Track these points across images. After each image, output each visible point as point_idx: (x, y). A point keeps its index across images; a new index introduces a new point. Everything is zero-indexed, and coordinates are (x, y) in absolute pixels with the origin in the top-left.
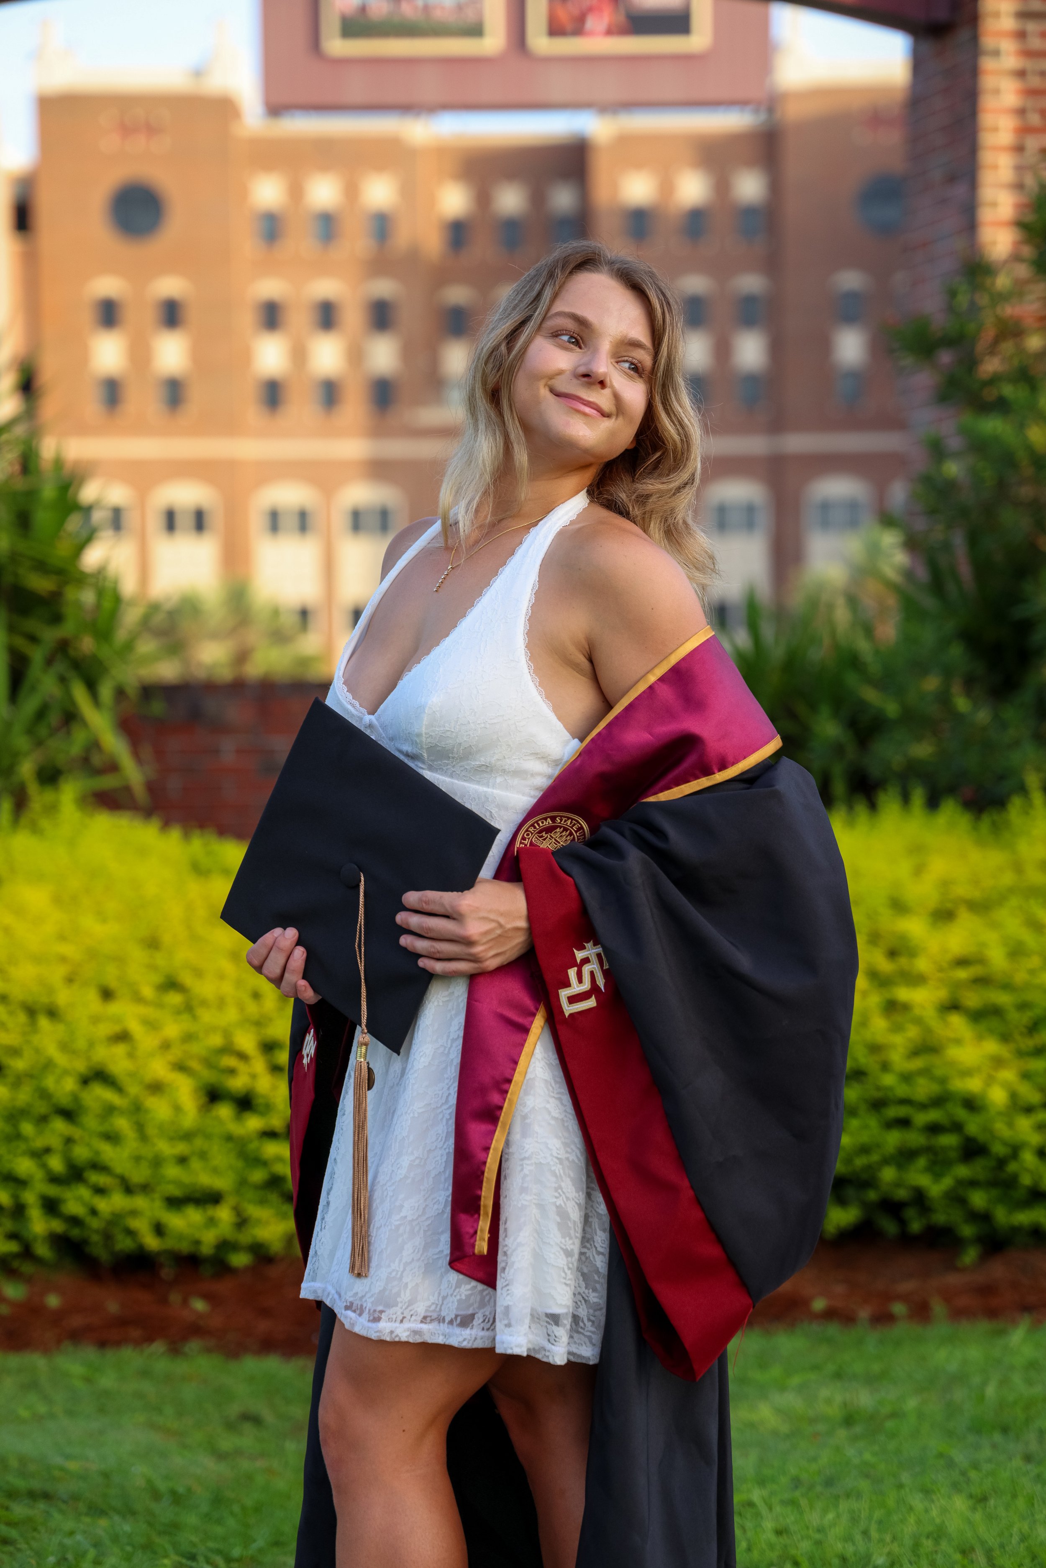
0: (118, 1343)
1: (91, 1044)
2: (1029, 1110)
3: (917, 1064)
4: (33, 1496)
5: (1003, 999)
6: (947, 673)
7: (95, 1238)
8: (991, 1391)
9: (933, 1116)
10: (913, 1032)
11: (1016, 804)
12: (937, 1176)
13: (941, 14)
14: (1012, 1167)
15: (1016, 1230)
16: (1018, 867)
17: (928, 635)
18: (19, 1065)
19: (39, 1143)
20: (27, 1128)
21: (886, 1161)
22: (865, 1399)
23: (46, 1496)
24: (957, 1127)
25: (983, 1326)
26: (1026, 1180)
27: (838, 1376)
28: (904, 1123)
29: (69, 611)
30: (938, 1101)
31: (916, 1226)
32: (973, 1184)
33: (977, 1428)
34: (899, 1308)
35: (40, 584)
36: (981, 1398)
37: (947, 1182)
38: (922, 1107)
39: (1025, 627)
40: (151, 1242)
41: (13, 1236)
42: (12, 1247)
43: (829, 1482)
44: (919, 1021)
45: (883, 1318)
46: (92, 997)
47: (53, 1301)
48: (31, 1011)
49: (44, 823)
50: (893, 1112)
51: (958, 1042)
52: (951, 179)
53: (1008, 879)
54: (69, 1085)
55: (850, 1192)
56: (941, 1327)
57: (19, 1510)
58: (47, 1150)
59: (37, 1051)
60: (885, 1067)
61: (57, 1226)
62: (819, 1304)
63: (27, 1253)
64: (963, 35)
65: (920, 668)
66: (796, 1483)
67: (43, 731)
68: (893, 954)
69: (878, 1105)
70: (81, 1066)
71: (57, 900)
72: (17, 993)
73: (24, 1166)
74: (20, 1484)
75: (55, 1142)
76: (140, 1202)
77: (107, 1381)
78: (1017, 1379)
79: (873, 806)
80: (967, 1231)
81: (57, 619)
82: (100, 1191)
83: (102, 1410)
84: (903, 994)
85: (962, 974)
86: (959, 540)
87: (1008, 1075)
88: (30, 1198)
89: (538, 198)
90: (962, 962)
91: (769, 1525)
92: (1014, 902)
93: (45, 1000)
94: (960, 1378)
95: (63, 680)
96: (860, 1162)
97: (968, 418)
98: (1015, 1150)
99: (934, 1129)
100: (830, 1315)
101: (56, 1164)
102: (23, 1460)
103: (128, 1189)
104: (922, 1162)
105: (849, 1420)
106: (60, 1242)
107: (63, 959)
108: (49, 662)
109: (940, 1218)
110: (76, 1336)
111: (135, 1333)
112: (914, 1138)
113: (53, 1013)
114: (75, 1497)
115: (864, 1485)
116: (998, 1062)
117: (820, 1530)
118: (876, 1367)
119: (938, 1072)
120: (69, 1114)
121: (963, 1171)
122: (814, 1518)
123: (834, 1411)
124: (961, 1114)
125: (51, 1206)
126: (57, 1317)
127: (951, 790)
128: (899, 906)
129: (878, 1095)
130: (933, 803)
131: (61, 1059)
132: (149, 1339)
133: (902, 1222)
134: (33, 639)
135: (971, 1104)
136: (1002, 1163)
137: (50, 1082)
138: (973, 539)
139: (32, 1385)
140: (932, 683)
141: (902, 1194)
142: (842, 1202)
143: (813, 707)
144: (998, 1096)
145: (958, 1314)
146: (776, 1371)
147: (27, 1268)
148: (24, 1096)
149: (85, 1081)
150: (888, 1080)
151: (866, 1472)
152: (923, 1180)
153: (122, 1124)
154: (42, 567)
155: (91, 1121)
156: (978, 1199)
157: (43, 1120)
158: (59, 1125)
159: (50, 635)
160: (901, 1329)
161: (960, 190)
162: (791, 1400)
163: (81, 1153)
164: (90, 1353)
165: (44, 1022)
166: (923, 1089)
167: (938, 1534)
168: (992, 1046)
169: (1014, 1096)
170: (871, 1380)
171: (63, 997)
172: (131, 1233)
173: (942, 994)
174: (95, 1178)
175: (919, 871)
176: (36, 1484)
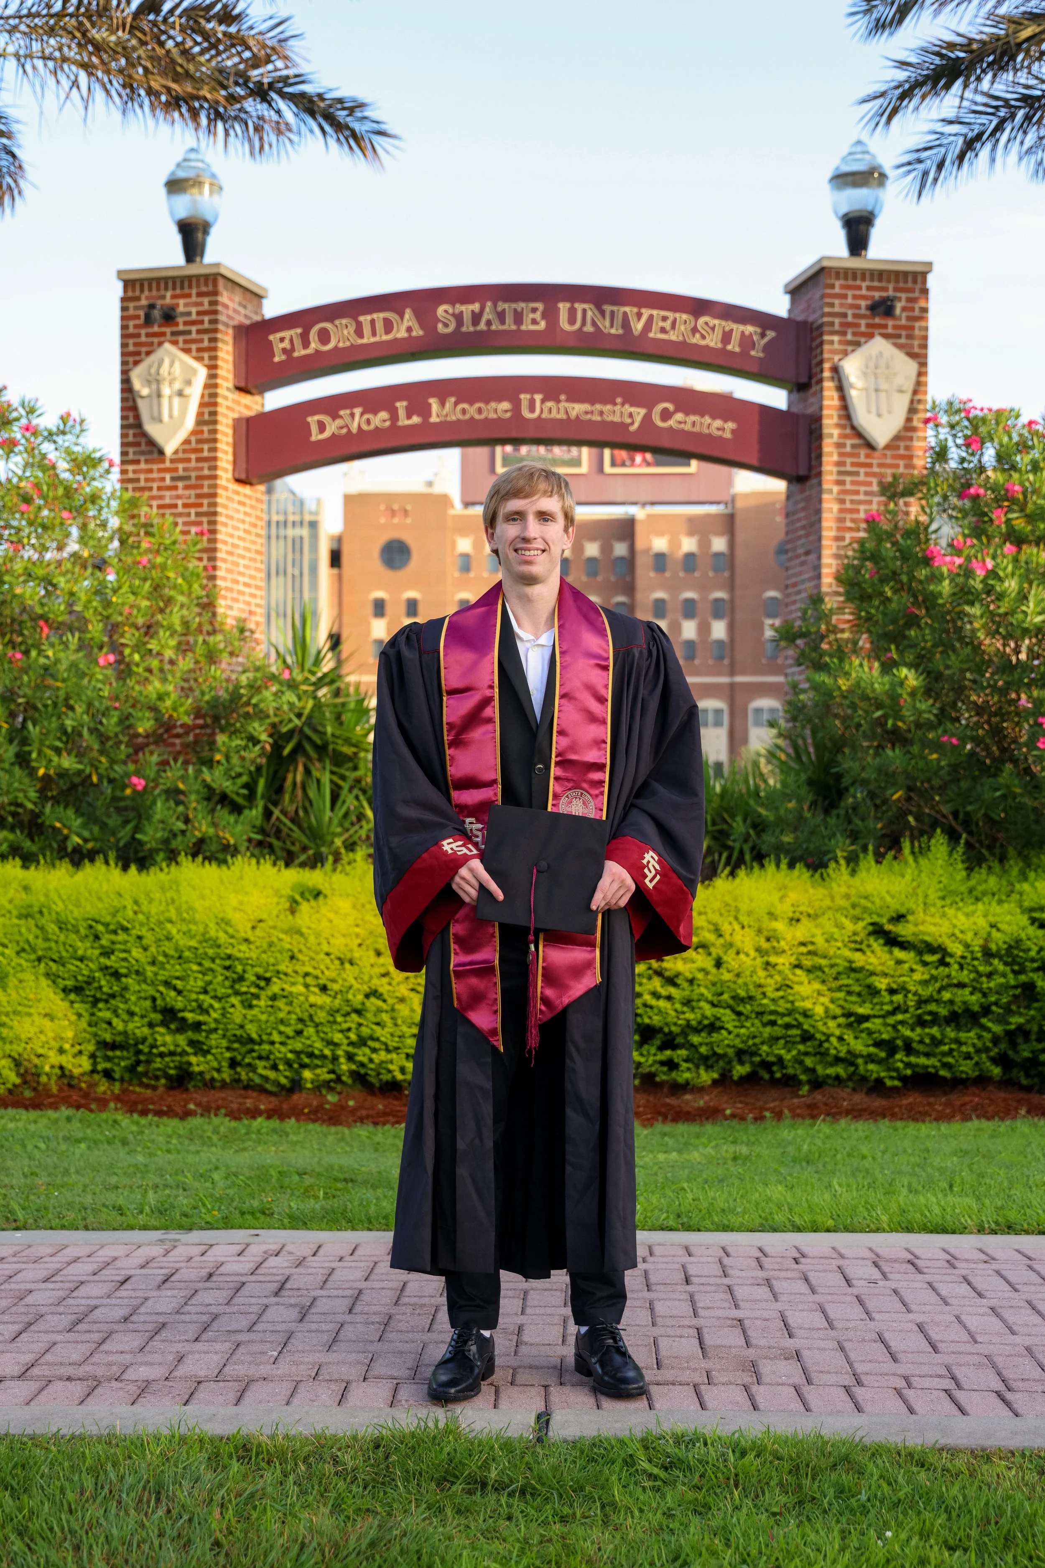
0: (384, 1124)
1: (371, 977)
2: (835, 1018)
3: (781, 993)
4: (345, 1180)
5: (823, 962)
6: (800, 800)
7: (372, 1073)
8: (805, 1147)
9: (787, 1019)
10: (778, 978)
11: (832, 865)
12: (789, 1051)
13: (802, 472)
14: (826, 1045)
15: (828, 1076)
16: (832, 898)
17: (790, 780)
18: (336, 987)
19: (345, 1026)
20: (339, 1019)
21: (763, 1043)
22: (744, 1150)
23: (352, 1181)
24: (799, 1026)
25: (808, 1122)
26: (833, 1052)
27: (734, 1142)
28: (773, 1023)
29: (361, 765)
30: (789, 1013)
31: (778, 1075)
32: (806, 1054)
33: (794, 1160)
34: (767, 1114)
35: (347, 750)
36: (799, 1149)
37: (794, 1052)
38: (783, 1015)
39: (839, 777)
40: (399, 1077)
41: (332, 1072)
42: (332, 1076)
43: (721, 1181)
44: (780, 972)
45: (759, 1118)
46: (372, 953)
47: (351, 1103)
48: (342, 962)
49: (348, 868)
50: (767, 1018)
51: (801, 983)
52: (807, 553)
53: (827, 902)
54: (360, 997)
55: (746, 1058)
56: (787, 1122)
57: (340, 1185)
58: (349, 1029)
59: (344, 980)
60: (764, 994)
61: (354, 1067)
62: (728, 1112)
63: (339, 1079)
64: (814, 481)
65: (787, 797)
66: (706, 1181)
67: (347, 824)
68: (768, 940)
69: (760, 1014)
70: (366, 988)
71: (354, 907)
72: (335, 952)
73: (338, 1037)
74: (341, 1176)
75: (353, 1026)
76: (394, 1056)
77: (379, 1138)
78: (818, 1142)
79: (762, 866)
80: (803, 1077)
81: (355, 768)
82: (374, 1050)
83: (376, 1150)
84: (773, 959)
85: (804, 949)
86: (808, 732)
87: (825, 1000)
88: (340, 1052)
89: (607, 549)
90: (803, 944)
91: (690, 1196)
92: (830, 914)
93: (349, 956)
94: (790, 1143)
95: (357, 798)
96: (751, 1042)
97: (810, 673)
98: (828, 1037)
99: (788, 1026)
100: (733, 1116)
101: (353, 1036)
102: (341, 1167)
103: (388, 1051)
104: (782, 1042)
105: (735, 1159)
106: (354, 1074)
107: (357, 936)
108: (350, 790)
109: (790, 1071)
110: (362, 1120)
111: (392, 1119)
112: (778, 1031)
113: (351, 963)
114: (365, 1182)
115: (737, 1182)
116: (819, 994)
117: (714, 1199)
118: (752, 1139)
119: (791, 998)
120: (358, 1012)
121: (801, 1047)
122: (711, 1194)
123: (730, 1155)
124: (801, 1019)
125: (350, 1057)
126: (353, 1111)
127: (801, 859)
128: (772, 915)
129: (760, 1009)
130: (791, 866)
131: (356, 986)
132: (399, 1123)
133: (772, 1073)
134: (343, 778)
135: (806, 1014)
136: (820, 1045)
137: (350, 997)
138: (814, 732)
139: (343, 1139)
140: (791, 805)
141: (771, 1059)
142: (741, 1063)
143: (733, 817)
144: (819, 1010)
145: (795, 1116)
146: (704, 1140)
147: (339, 1088)
148: (337, 1002)
149: (367, 996)
150: (765, 1001)
151: (740, 1178)
152: (782, 1052)
153: (385, 1017)
154: (348, 741)
155: (369, 1015)
156: (809, 1062)
157: (347, 1014)
158: (354, 1016)
159: (352, 775)
160: (768, 1123)
161: (812, 557)
162: (710, 1151)
163: (365, 1031)
164: (371, 1128)
165: (347, 966)
166: (782, 1006)
167: (769, 1200)
168: (817, 986)
169: (827, 1010)
170: (749, 1144)
171: (356, 955)
172: (390, 1071)
173: (793, 960)
174: (370, 1043)
175: (782, 899)
176: (347, 1176)
